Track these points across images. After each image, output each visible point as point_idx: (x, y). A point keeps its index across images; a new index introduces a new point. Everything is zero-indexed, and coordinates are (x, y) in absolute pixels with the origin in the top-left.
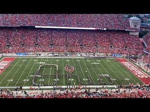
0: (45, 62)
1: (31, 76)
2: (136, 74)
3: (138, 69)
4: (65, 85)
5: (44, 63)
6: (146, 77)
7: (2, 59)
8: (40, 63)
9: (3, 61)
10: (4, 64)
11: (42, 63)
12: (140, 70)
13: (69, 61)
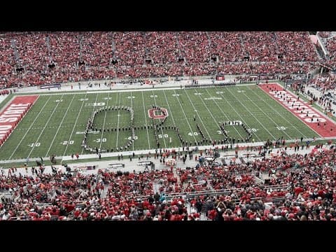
0: (105, 101)
1: (77, 133)
2: (302, 116)
3: (305, 105)
4: (151, 149)
5: (104, 104)
6: (323, 120)
7: (11, 101)
8: (95, 104)
9: (13, 105)
10: (17, 112)
11: (99, 104)
12: (310, 106)
13: (156, 96)
